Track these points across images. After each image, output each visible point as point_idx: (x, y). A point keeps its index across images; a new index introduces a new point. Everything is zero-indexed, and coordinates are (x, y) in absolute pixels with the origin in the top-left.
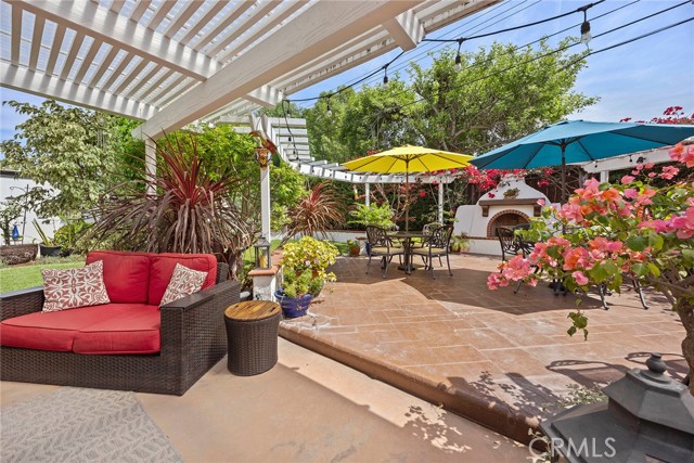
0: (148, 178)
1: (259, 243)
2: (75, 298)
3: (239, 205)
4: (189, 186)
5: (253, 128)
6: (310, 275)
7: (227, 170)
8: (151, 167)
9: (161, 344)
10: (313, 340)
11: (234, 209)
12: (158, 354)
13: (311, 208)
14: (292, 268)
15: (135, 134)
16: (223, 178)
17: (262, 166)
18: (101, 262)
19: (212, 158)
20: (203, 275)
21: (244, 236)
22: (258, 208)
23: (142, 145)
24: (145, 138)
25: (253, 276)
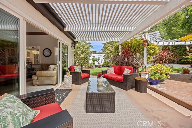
0: (119, 52)
1: (143, 65)
2: (110, 72)
3: (138, 56)
4: (127, 53)
5: (142, 38)
6: (159, 75)
7: (135, 48)
8: (120, 50)
9: (124, 81)
10: (158, 91)
11: (137, 57)
12: (123, 82)
13: (163, 56)
14: (153, 72)
15: (117, 44)
16: (134, 51)
17: (144, 46)
18: (113, 67)
19: (132, 46)
20: (130, 70)
21: (139, 64)
22: (143, 57)
23: (118, 46)
24: (119, 44)
25: (142, 73)
